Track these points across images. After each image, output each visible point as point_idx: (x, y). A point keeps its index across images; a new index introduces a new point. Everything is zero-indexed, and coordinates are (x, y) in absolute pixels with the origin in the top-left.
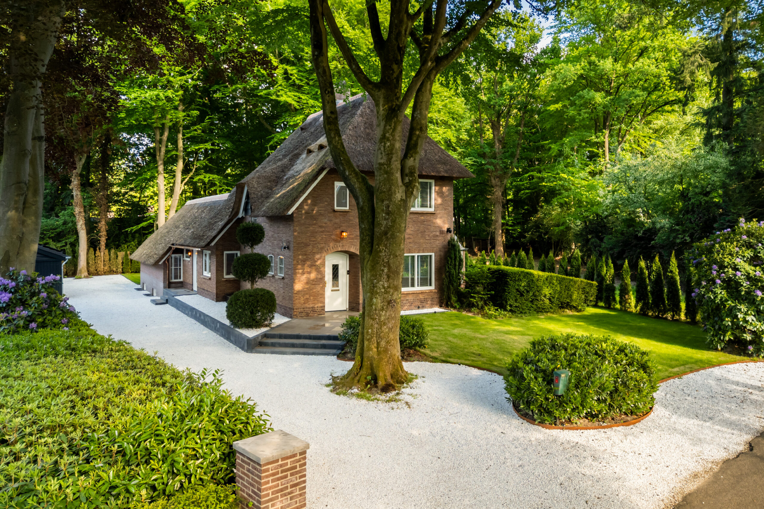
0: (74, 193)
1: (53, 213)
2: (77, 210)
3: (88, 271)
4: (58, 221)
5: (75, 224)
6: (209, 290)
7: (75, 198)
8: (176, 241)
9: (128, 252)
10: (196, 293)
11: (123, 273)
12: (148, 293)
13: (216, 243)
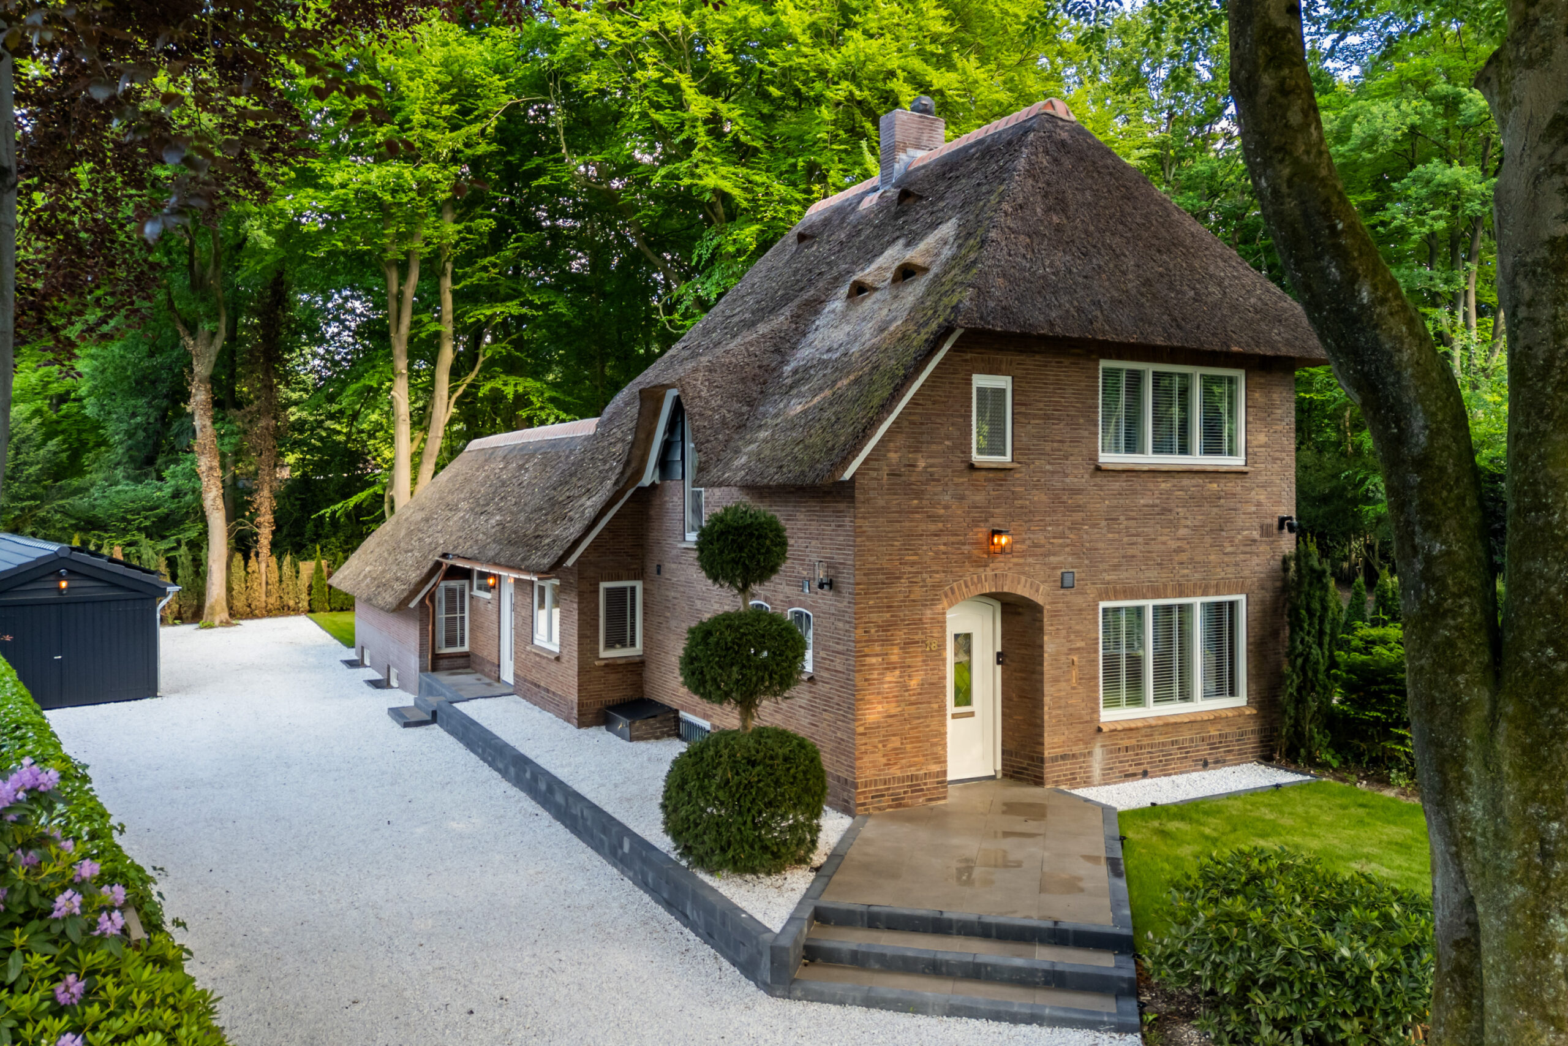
0: (197, 423)
1: (151, 469)
2: (204, 463)
3: (230, 608)
4: (160, 489)
5: (198, 494)
6: (552, 689)
7: (199, 434)
8: (455, 547)
9: (323, 562)
10: (511, 690)
11: (311, 611)
12: (377, 676)
13: (578, 560)
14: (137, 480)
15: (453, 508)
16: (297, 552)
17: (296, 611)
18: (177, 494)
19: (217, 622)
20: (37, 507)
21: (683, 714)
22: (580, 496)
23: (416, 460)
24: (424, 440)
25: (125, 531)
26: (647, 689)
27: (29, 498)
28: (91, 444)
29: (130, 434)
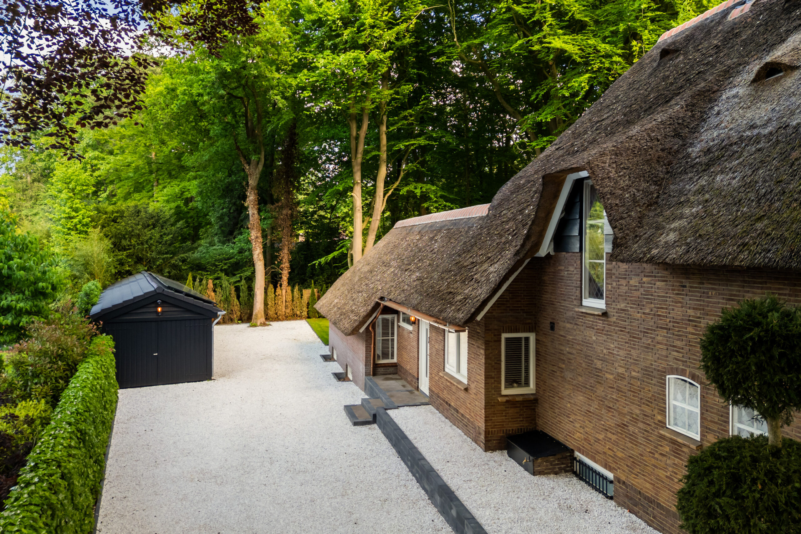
0: (250, 212)
2: (254, 234)
3: (266, 315)
4: (233, 248)
5: (251, 252)
6: (461, 411)
7: (251, 218)
8: (389, 293)
9: (315, 290)
10: (427, 400)
11: (309, 317)
12: (340, 370)
13: (485, 316)
14: (223, 243)
15: (387, 265)
16: (302, 284)
17: (300, 317)
18: (241, 251)
19: (259, 324)
20: (171, 258)
21: (577, 454)
22: (482, 263)
23: (365, 233)
24: (369, 222)
25: (214, 272)
26: (540, 422)
27: (167, 253)
28: (203, 224)
29: (221, 218)
